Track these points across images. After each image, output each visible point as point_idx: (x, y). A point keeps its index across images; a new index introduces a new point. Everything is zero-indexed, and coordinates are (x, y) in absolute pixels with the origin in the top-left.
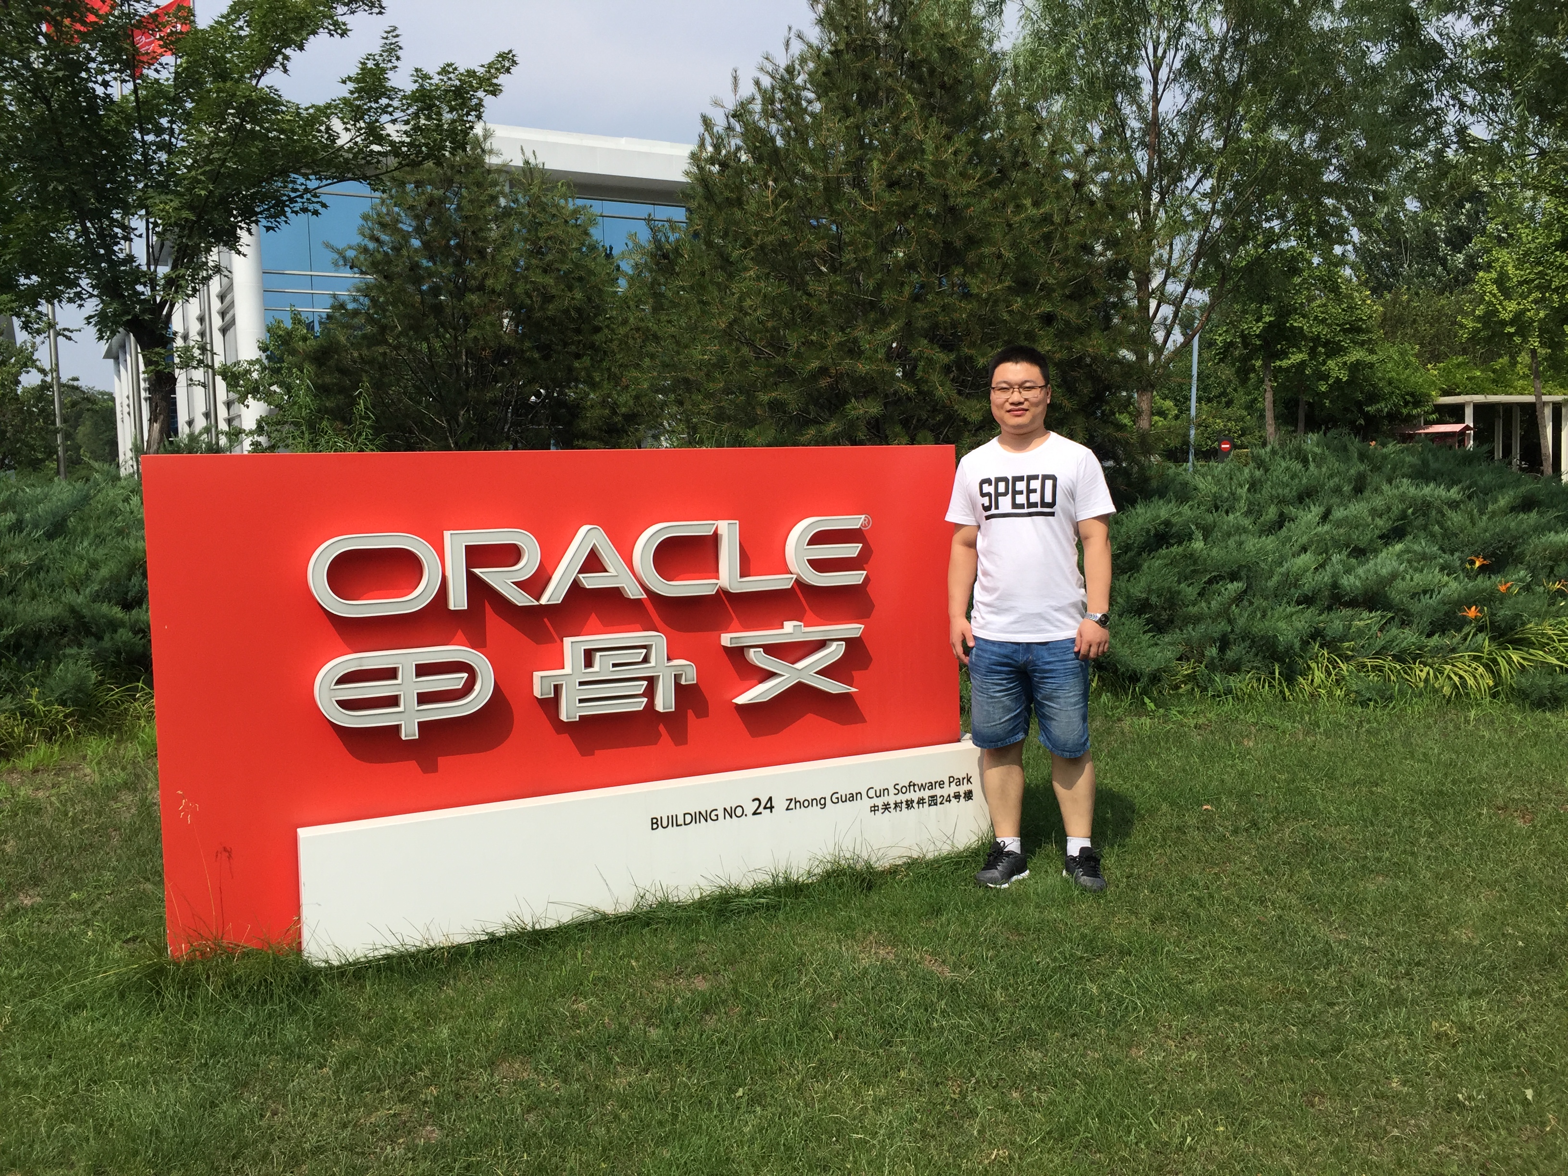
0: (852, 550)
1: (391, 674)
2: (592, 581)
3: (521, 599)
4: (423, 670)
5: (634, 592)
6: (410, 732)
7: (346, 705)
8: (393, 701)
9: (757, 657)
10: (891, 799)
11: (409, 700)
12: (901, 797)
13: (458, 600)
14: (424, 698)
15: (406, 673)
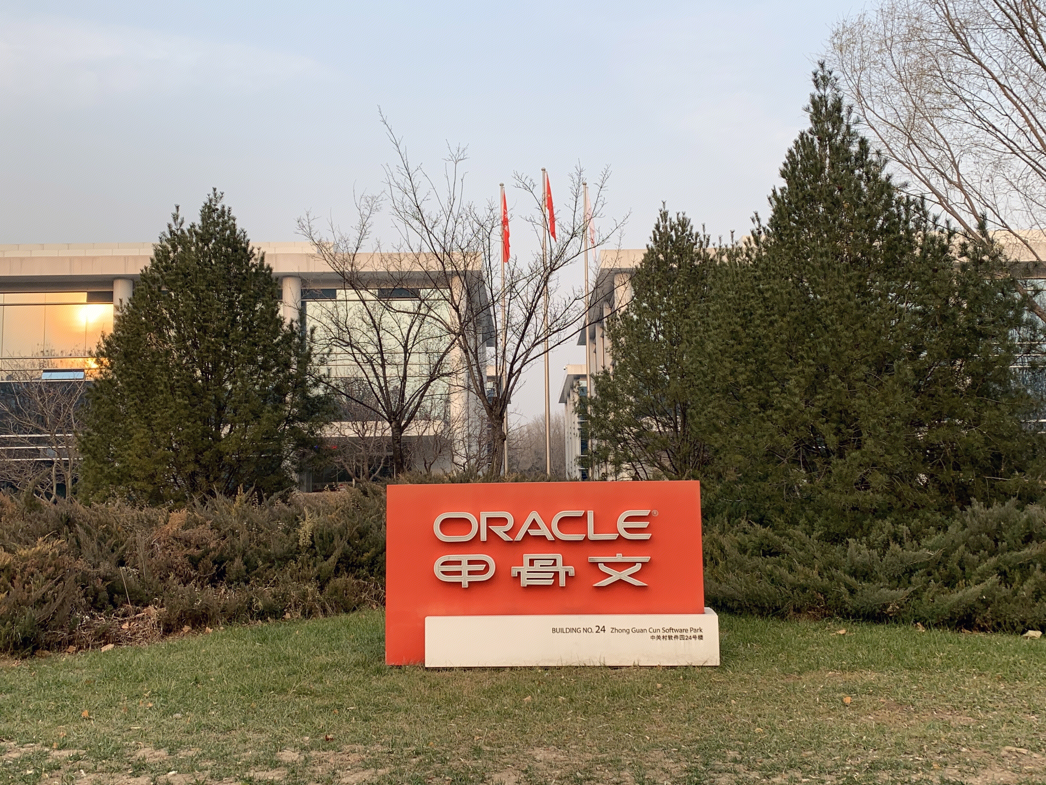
0: (644, 524)
1: (459, 563)
2: (533, 532)
3: (506, 538)
4: (470, 562)
5: (550, 537)
6: (465, 585)
7: (443, 573)
8: (459, 573)
9: (602, 567)
10: (661, 634)
11: (465, 573)
12: (665, 634)
13: (484, 537)
14: (470, 573)
15: (465, 563)
